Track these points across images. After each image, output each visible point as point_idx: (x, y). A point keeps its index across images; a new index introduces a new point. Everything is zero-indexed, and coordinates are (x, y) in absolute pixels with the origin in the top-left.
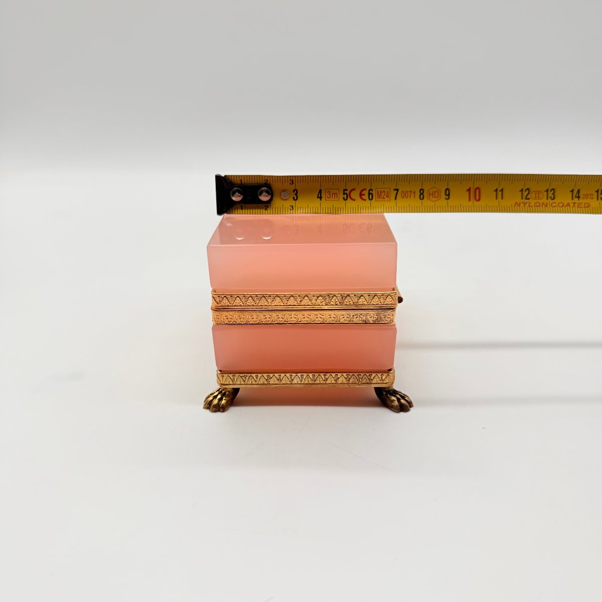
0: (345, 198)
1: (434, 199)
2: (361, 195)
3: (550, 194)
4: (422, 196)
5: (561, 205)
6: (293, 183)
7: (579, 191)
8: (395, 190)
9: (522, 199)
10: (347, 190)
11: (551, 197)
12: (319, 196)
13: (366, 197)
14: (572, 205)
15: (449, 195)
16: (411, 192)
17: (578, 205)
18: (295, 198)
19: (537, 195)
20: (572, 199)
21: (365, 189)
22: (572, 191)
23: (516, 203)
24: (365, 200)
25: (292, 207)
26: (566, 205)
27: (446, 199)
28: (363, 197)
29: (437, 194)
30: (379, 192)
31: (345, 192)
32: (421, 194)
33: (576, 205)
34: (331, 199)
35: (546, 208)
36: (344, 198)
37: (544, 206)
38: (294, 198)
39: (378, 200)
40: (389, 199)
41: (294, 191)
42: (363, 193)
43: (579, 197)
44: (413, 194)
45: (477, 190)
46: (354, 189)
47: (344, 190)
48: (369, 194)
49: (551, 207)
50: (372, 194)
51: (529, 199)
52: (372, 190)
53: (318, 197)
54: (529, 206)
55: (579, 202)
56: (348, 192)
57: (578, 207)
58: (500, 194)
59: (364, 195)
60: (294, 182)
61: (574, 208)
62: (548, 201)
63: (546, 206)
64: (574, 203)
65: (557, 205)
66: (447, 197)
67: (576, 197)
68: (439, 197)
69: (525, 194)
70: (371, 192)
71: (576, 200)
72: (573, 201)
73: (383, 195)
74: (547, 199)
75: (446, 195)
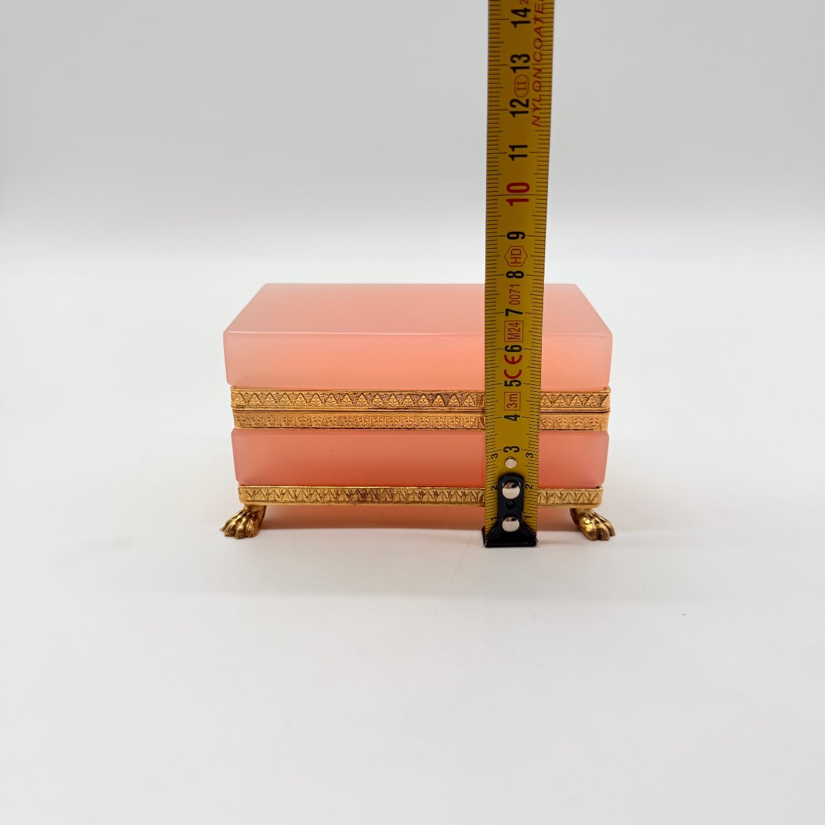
0: (518, 383)
1: (523, 255)
2: (513, 362)
3: (520, 63)
4: (517, 275)
5: (538, 44)
6: (496, 454)
7: (515, 12)
8: (507, 315)
9: (527, 112)
10: (506, 382)
11: (525, 62)
12: (513, 418)
13: (516, 355)
14: (539, 24)
15: (518, 233)
16: (510, 290)
17: (538, 12)
18: (516, 449)
19: (521, 86)
20: (528, 22)
21: (505, 356)
22: (515, 23)
23: (533, 123)
24: (521, 357)
25: (529, 454)
26: (539, 33)
27: (523, 238)
28: (516, 360)
29: (514, 252)
30: (510, 336)
31: (508, 383)
32: (514, 276)
33: (539, 15)
34: (518, 403)
35: (543, 71)
36: (517, 385)
37: (539, 75)
38: (515, 451)
39: (521, 337)
40: (522, 323)
41: (507, 452)
42: (511, 360)
43: (526, 11)
44: (515, 288)
45: (512, 188)
46: (505, 371)
47: (506, 385)
48: (512, 350)
49: (542, 62)
50: (512, 347)
51: (527, 101)
52: (507, 347)
53: (515, 420)
54: (539, 101)
55: (533, 10)
56: (509, 380)
57: (542, 13)
58: (518, 151)
59: (513, 358)
60: (494, 453)
61: (544, 20)
62: (531, 67)
63: (540, 70)
64: (536, 19)
65: (538, 51)
66: (521, 236)
67: (525, 16)
68: (520, 248)
69: (519, 108)
70: (509, 348)
71: (530, 16)
72: (532, 21)
73: (514, 332)
74: (528, 68)
75: (517, 237)
